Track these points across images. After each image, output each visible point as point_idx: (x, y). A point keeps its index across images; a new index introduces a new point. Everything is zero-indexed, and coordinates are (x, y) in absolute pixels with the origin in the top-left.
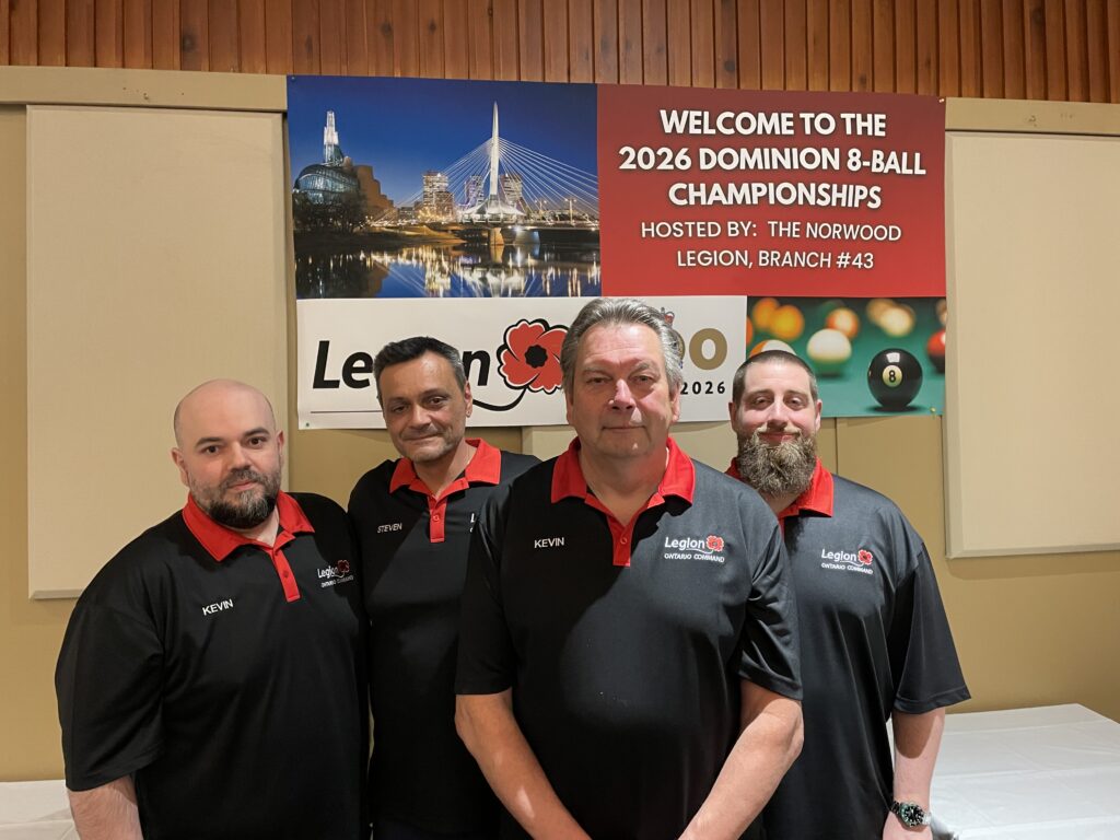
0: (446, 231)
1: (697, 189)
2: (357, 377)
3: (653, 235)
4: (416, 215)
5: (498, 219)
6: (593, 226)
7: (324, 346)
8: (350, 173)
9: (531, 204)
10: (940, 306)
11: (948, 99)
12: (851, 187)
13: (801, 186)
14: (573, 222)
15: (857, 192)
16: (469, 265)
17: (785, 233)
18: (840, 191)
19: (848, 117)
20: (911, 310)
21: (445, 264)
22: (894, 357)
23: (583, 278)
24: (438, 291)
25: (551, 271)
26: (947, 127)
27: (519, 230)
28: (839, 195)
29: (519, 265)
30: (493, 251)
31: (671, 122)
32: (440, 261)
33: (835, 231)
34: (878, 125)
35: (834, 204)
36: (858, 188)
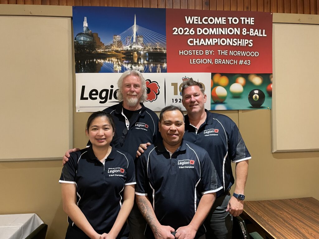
0: (120, 53)
1: (196, 40)
2: (93, 96)
3: (183, 54)
4: (111, 48)
5: (136, 49)
6: (165, 51)
7: (83, 87)
8: (91, 35)
9: (146, 45)
10: (271, 76)
11: (273, 13)
12: (243, 40)
13: (228, 39)
14: (158, 50)
15: (245, 42)
16: (127, 63)
17: (223, 54)
18: (240, 41)
19: (242, 18)
20: (262, 77)
21: (120, 63)
22: (256, 92)
23: (161, 67)
24: (117, 71)
25: (152, 65)
26: (273, 22)
27: (142, 53)
28: (240, 42)
29: (142, 63)
30: (134, 59)
31: (189, 20)
32: (118, 62)
33: (238, 53)
34: (252, 21)
35: (238, 45)
36: (246, 40)
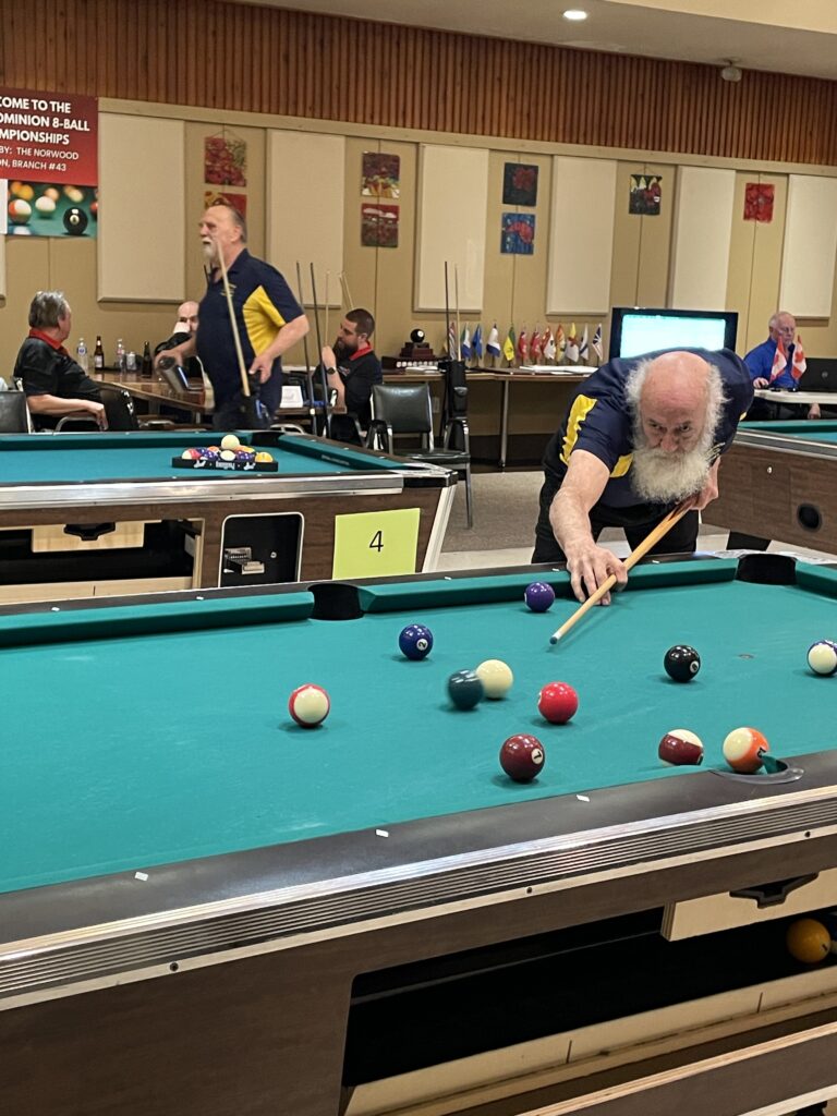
10: (95, 190)
11: (100, 98)
12: (55, 134)
13: (32, 133)
15: (58, 137)
17: (24, 153)
19: (53, 103)
20: (82, 191)
22: (75, 211)
26: (100, 109)
28: (49, 138)
33: (48, 153)
34: (67, 108)
35: (47, 141)
